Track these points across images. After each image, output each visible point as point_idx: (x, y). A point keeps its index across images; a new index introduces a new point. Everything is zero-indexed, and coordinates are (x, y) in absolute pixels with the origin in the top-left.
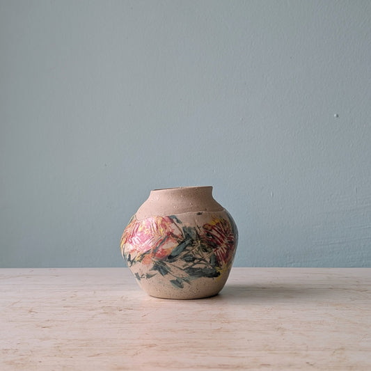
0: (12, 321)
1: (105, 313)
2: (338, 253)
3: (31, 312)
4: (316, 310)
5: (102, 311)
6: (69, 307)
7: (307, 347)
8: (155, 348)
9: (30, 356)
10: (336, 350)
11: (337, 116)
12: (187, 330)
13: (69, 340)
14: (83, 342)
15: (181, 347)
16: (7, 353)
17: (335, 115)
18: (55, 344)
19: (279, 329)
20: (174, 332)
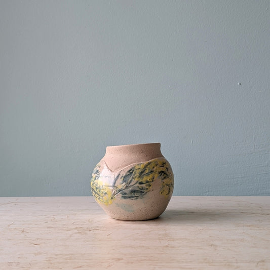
0: (10, 240)
1: (79, 233)
2: (241, 185)
3: (23, 232)
4: (236, 230)
5: (76, 231)
6: (51, 228)
7: (236, 260)
8: (122, 261)
9: (29, 267)
10: (259, 262)
11: (240, 84)
12: (144, 247)
13: (57, 255)
14: (67, 257)
15: (141, 260)
16: (11, 265)
17: (238, 84)
18: (46, 258)
19: (212, 245)
20: (134, 248)
